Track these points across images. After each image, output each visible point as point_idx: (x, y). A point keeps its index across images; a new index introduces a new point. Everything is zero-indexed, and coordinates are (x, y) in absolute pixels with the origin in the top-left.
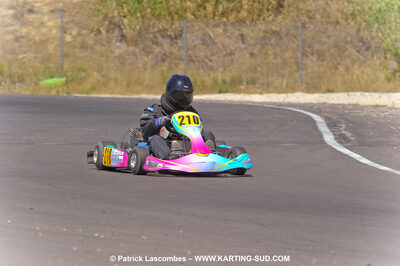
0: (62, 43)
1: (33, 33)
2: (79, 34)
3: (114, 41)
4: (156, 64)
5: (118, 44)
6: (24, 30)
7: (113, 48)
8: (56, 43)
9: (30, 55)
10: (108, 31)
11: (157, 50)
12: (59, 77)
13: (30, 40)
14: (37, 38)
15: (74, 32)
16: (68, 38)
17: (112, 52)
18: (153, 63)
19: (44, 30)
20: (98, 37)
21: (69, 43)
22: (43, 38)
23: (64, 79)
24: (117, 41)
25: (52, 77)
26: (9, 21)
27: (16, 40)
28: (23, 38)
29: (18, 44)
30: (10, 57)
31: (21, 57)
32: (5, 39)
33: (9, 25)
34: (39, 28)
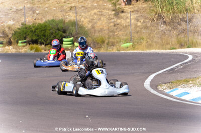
0: (136, 26)
1: (123, 22)
2: (144, 22)
3: (160, 24)
4: (179, 34)
5: (162, 25)
6: (119, 21)
7: (159, 28)
8: (133, 26)
9: (120, 33)
10: (157, 20)
11: (179, 27)
12: (130, 42)
13: (121, 26)
14: (124, 25)
15: (142, 21)
16: (139, 24)
17: (159, 29)
18: (177, 34)
19: (128, 20)
20: (153, 22)
21: (139, 26)
22: (127, 24)
23: (131, 44)
24: (161, 24)
25: (127, 43)
26: (112, 17)
27: (115, 26)
28: (118, 24)
29: (115, 28)
30: (111, 34)
31: (116, 34)
32: (110, 25)
33: (112, 19)
34: (126, 19)
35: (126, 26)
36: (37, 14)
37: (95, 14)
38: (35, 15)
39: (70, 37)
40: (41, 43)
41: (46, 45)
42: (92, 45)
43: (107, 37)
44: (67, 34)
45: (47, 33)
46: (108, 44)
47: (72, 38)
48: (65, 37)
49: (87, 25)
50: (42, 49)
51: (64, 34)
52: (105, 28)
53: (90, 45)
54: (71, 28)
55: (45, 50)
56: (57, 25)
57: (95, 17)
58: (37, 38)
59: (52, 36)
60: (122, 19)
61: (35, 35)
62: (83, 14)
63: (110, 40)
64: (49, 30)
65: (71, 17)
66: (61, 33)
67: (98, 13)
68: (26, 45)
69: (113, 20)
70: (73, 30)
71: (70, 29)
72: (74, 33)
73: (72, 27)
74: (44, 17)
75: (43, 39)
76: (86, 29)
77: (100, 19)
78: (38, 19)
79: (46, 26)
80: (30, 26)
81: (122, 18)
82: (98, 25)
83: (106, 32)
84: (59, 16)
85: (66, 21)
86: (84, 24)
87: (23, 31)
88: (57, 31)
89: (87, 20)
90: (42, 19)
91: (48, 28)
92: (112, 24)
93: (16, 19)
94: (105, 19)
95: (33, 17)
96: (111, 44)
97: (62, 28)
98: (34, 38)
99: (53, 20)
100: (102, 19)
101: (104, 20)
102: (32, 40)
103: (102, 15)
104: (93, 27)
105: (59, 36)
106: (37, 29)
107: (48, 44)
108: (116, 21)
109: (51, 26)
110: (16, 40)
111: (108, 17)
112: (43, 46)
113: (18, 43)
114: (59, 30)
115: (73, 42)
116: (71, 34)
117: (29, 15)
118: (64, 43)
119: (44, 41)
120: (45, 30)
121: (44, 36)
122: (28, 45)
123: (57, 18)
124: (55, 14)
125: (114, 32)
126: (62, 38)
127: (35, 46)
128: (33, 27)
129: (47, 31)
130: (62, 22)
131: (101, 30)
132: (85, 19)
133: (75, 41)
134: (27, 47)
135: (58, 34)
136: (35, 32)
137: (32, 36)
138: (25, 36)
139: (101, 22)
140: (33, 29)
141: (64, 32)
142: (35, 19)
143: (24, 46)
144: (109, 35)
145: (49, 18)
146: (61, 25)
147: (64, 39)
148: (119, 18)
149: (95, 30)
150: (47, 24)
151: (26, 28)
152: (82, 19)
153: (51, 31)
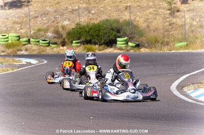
0: (191, 25)
1: (178, 21)
2: (200, 21)
6: (174, 20)
8: (189, 25)
9: (176, 32)
12: (184, 42)
13: (176, 25)
14: (180, 24)
15: (198, 20)
16: (195, 23)
19: (183, 20)
21: (195, 25)
23: (185, 43)
25: (181, 42)
26: (168, 16)
27: (170, 25)
28: (173, 24)
29: (170, 27)
30: (166, 33)
31: (171, 33)
32: (165, 25)
33: (167, 18)
34: (181, 19)
35: (182, 25)
36: (93, 14)
37: (150, 13)
38: (91, 15)
39: (124, 37)
40: (95, 44)
41: (100, 45)
42: (146, 45)
43: (161, 36)
44: (121, 34)
45: (101, 33)
46: (162, 43)
47: (126, 38)
48: (119, 37)
49: (142, 24)
50: (96, 49)
51: (118, 34)
52: (160, 28)
53: (144, 44)
54: (125, 27)
55: (99, 51)
56: (111, 25)
57: (151, 16)
58: (91, 38)
59: (106, 36)
60: (177, 19)
61: (89, 35)
62: (138, 13)
63: (165, 40)
64: (103, 30)
65: (126, 16)
66: (115, 33)
67: (154, 12)
68: (80, 45)
69: (168, 20)
70: (127, 30)
71: (124, 29)
72: (128, 33)
73: (127, 26)
74: (99, 17)
75: (97, 39)
76: (141, 28)
77: (155, 18)
78: (94, 19)
79: (100, 26)
80: (84, 26)
81: (177, 17)
82: (153, 25)
83: (162, 31)
84: (114, 16)
85: (121, 21)
86: (139, 23)
87: (77, 31)
88: (111, 31)
89: (142, 19)
90: (97, 19)
91: (102, 28)
92: (167, 24)
93: (71, 19)
94: (161, 18)
95: (88, 16)
96: (165, 44)
97: (116, 27)
98: (88, 38)
99: (107, 20)
100: (158, 18)
101: (159, 19)
102: (86, 40)
103: (157, 14)
104: (148, 26)
105: (113, 36)
106: (91, 29)
107: (101, 45)
108: (171, 21)
109: (105, 26)
110: (70, 40)
111: (163, 16)
112: (97, 46)
113: (72, 43)
114: (113, 30)
115: (127, 42)
116: (126, 34)
117: (84, 15)
118: (118, 42)
119: (98, 41)
120: (99, 30)
121: (98, 36)
122: (82, 45)
123: (112, 17)
124: (110, 14)
125: (169, 31)
126: (116, 38)
127: (89, 46)
128: (88, 27)
129: (101, 31)
130: (117, 21)
131: (156, 30)
132: (140, 18)
133: (129, 41)
134: (81, 47)
135: (111, 34)
136: (89, 32)
137: (86, 36)
138: (79, 36)
139: (156, 21)
140: (87, 29)
141: (118, 31)
142: (91, 19)
143: (78, 47)
144: (163, 35)
145: (104, 17)
146: (114, 25)
147: (118, 39)
148: (174, 17)
149: (150, 30)
150: (101, 24)
151: (80, 28)
152: (138, 19)
153: (105, 31)
